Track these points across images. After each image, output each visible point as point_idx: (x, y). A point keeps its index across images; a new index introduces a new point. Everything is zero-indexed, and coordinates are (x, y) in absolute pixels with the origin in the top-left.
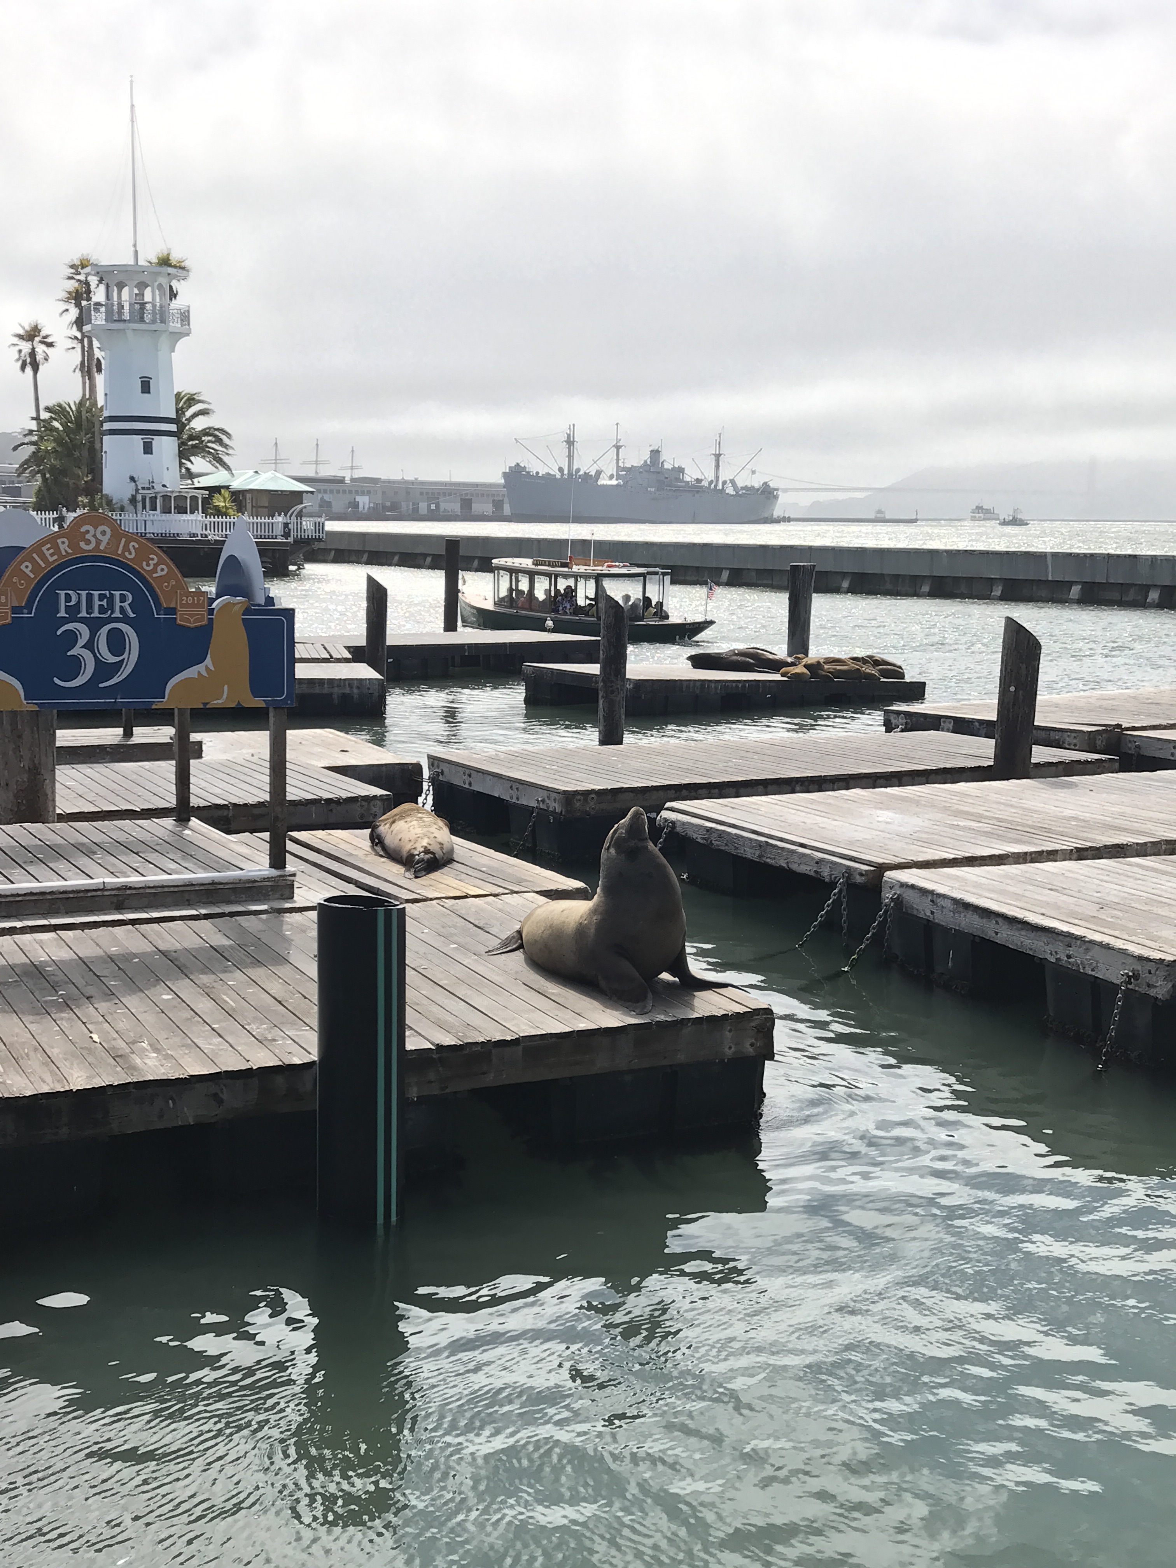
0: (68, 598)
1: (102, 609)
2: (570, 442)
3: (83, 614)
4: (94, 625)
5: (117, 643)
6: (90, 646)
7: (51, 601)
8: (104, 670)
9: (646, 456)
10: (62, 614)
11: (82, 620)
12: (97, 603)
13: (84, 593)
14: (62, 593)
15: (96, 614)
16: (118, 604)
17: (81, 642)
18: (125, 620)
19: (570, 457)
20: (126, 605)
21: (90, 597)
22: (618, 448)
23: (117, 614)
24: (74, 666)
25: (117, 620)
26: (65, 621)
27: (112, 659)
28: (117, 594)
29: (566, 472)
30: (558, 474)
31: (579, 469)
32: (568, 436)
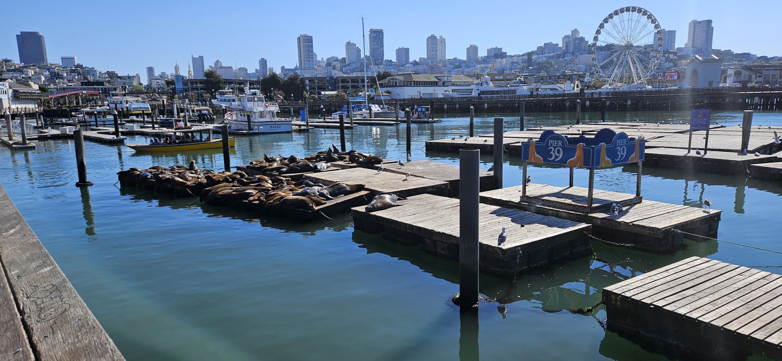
0: (551, 142)
1: (556, 145)
3: (553, 145)
4: (555, 148)
5: (559, 152)
6: (554, 152)
7: (548, 142)
8: (556, 157)
10: (550, 145)
11: (553, 147)
12: (555, 143)
13: (553, 141)
14: (550, 141)
15: (555, 145)
16: (559, 143)
17: (553, 151)
18: (560, 147)
20: (560, 144)
21: (554, 142)
23: (559, 146)
24: (551, 156)
25: (559, 147)
26: (550, 146)
27: (558, 155)
28: (559, 141)
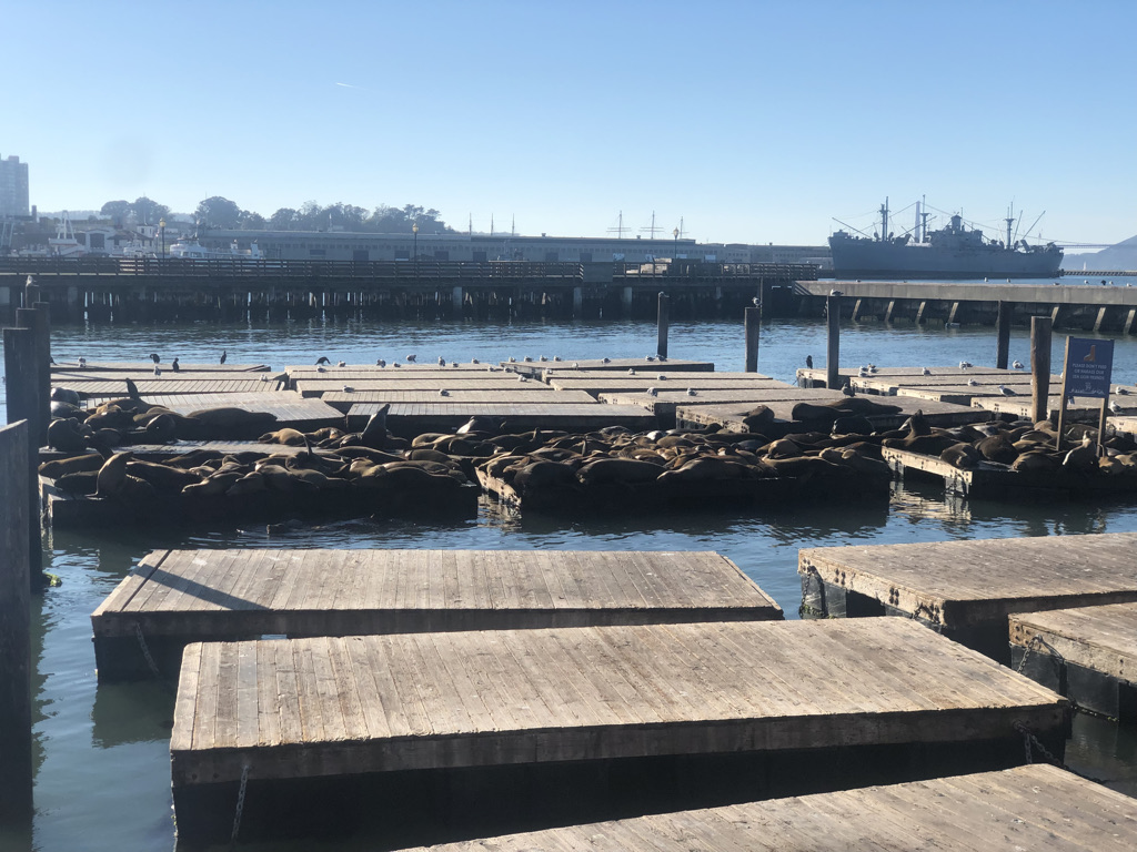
2: (884, 212)
9: (948, 221)
19: (885, 224)
29: (880, 236)
30: (874, 239)
31: (892, 234)
32: (883, 206)
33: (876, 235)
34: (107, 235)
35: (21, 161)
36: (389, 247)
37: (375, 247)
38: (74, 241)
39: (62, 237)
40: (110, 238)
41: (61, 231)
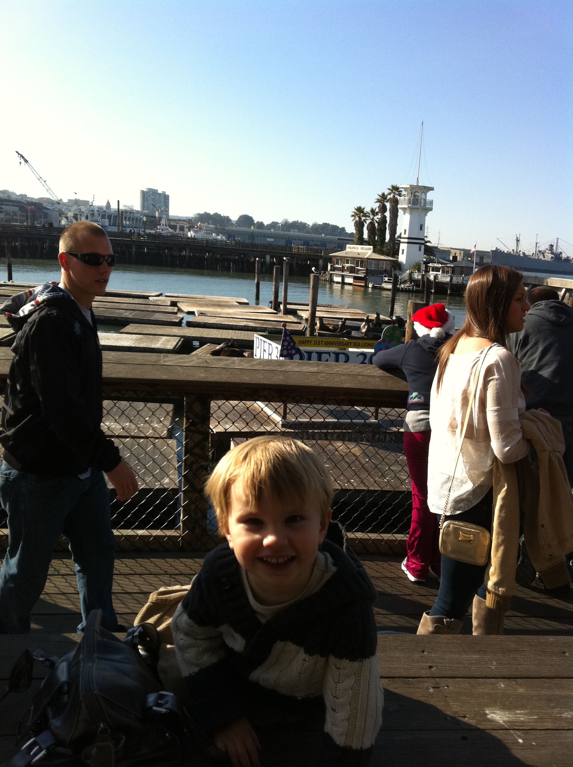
2: (518, 241)
9: (547, 246)
19: (518, 246)
22: (537, 243)
29: (515, 251)
30: (512, 253)
31: (520, 251)
32: (517, 238)
33: (513, 250)
34: (185, 226)
35: (167, 194)
36: (301, 240)
37: (295, 239)
38: (168, 227)
39: (163, 225)
40: (187, 228)
41: (163, 223)
